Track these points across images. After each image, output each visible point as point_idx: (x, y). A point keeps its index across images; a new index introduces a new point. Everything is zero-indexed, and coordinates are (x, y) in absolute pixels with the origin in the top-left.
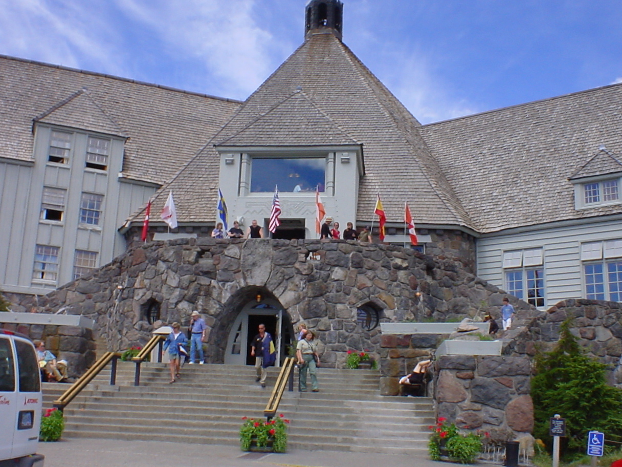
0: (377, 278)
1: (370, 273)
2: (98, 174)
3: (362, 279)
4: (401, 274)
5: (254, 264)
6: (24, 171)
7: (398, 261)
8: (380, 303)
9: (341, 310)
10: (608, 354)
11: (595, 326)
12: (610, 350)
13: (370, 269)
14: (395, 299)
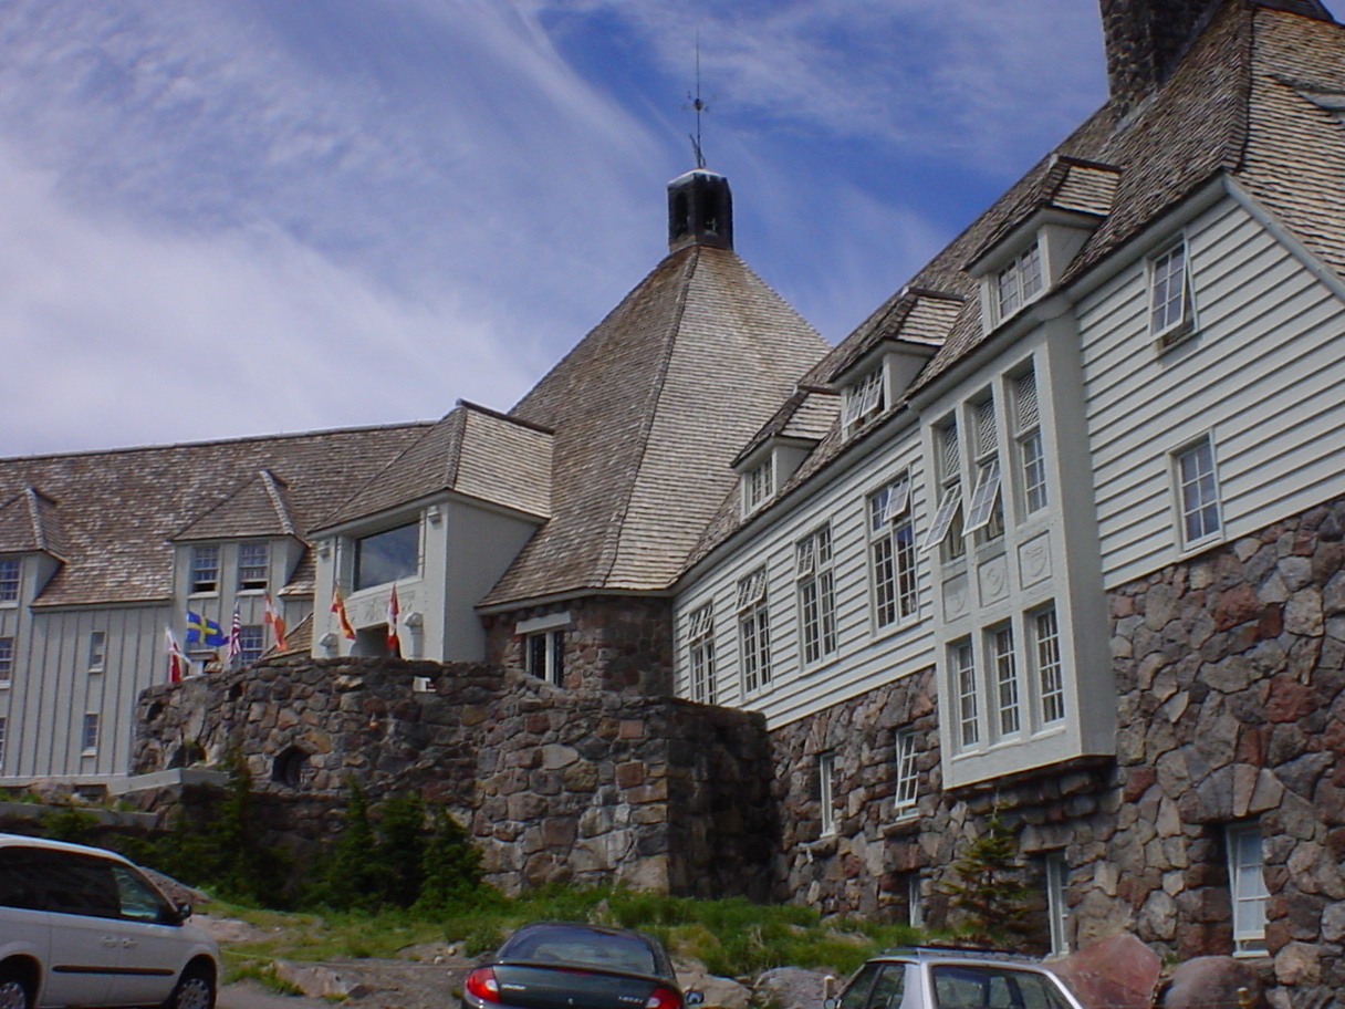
0: (308, 710)
1: (297, 705)
2: (255, 596)
3: (288, 715)
4: (346, 698)
5: (190, 714)
6: (164, 613)
7: (343, 680)
8: (308, 745)
9: (254, 763)
10: (567, 790)
11: (543, 745)
12: (571, 783)
13: (298, 698)
14: (331, 737)
